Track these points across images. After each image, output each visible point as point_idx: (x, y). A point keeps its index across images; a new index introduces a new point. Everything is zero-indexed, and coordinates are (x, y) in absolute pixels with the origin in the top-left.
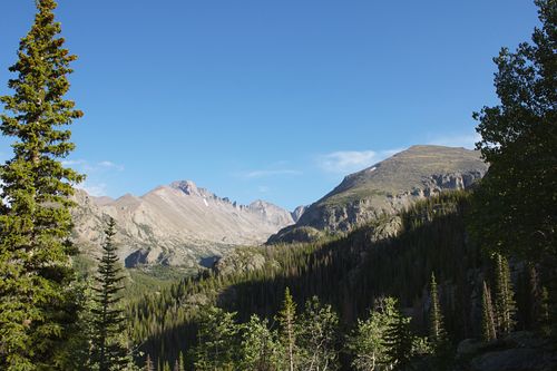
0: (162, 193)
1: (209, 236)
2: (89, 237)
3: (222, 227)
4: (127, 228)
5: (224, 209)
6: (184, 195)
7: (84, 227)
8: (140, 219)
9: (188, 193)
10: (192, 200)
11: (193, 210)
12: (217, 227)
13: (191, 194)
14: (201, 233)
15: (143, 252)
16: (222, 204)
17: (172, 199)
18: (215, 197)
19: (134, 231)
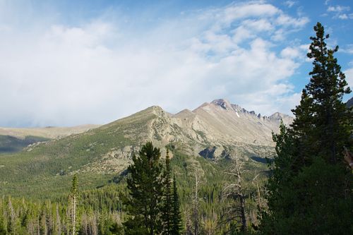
0: (207, 108)
1: (244, 140)
2: (168, 140)
3: (251, 133)
4: (189, 133)
5: (252, 119)
6: (222, 109)
7: (164, 133)
8: (196, 127)
9: (224, 108)
10: (228, 113)
11: (229, 120)
12: (248, 133)
13: (227, 109)
14: (237, 138)
15: (210, 149)
16: (250, 116)
17: (215, 113)
18: (245, 111)
19: (194, 136)
